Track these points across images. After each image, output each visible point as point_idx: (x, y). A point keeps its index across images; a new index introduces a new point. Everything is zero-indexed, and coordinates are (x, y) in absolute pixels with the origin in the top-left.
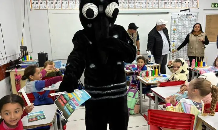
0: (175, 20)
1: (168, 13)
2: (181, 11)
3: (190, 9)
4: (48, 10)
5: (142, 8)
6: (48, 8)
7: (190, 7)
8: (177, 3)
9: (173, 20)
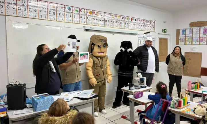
0: (141, 41)
1: (135, 34)
2: (144, 33)
3: (150, 32)
4: (6, 16)
5: (116, 27)
6: (7, 14)
7: (150, 30)
8: (142, 26)
9: (140, 41)
